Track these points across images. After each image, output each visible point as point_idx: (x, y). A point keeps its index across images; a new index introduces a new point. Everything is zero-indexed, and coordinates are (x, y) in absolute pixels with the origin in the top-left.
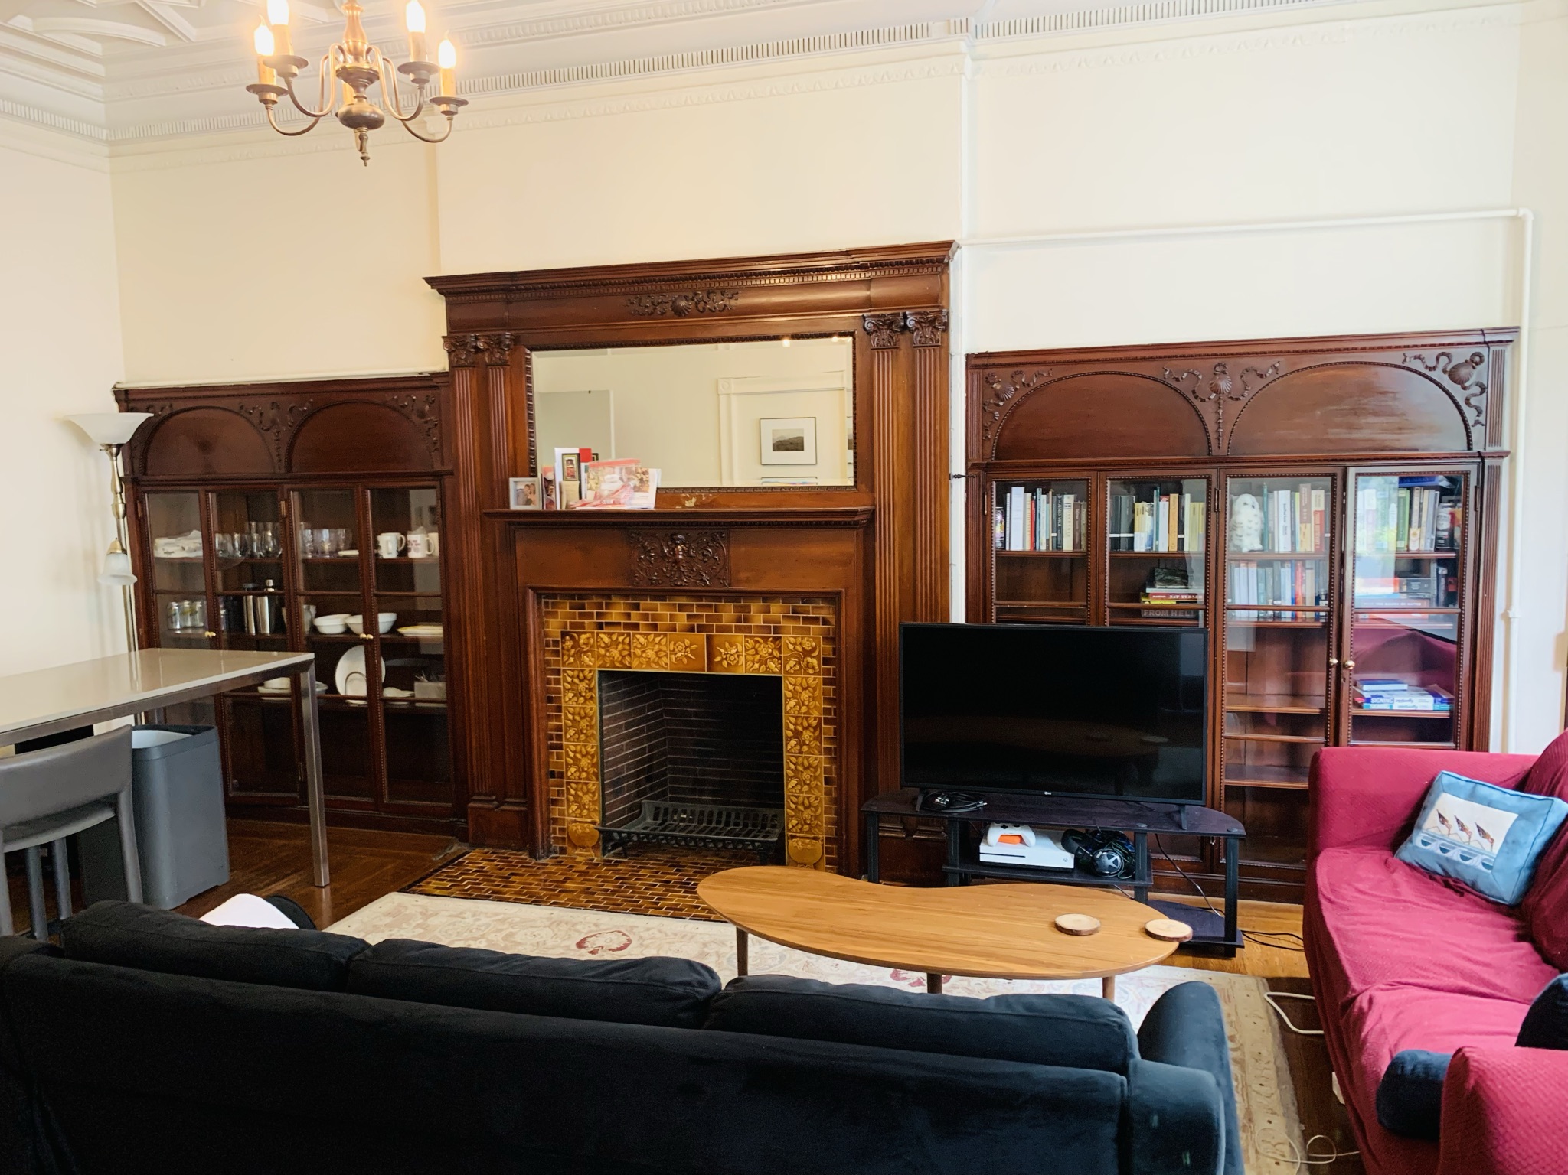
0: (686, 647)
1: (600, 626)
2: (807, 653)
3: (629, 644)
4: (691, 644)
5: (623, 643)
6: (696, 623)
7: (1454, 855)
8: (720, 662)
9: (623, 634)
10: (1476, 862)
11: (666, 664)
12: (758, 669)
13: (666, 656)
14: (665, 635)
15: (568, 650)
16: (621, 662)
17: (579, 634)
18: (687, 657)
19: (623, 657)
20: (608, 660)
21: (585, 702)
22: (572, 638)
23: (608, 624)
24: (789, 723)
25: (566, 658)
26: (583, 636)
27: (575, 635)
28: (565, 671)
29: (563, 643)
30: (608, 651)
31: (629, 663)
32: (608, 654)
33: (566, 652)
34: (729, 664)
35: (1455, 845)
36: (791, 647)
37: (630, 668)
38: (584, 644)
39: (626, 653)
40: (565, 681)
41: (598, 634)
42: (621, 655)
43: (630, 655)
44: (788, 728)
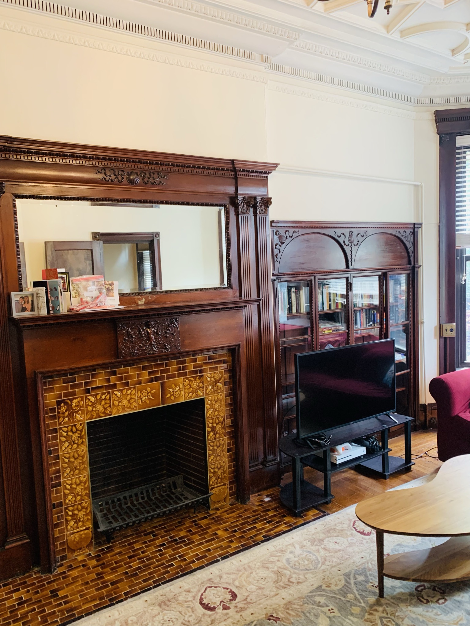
0: (148, 393)
1: (88, 391)
2: (217, 381)
3: (110, 399)
4: (151, 390)
5: (105, 399)
6: (154, 376)
8: (170, 397)
9: (105, 393)
11: (135, 406)
12: (191, 397)
13: (135, 401)
14: (134, 388)
15: (63, 413)
16: (104, 413)
17: (71, 400)
18: (149, 399)
19: (106, 409)
20: (95, 414)
21: (78, 447)
22: (66, 404)
23: (93, 389)
24: (209, 423)
25: (61, 419)
26: (75, 401)
27: (69, 401)
28: (61, 429)
29: (59, 409)
30: (94, 407)
31: (110, 412)
32: (94, 409)
33: (61, 415)
34: (175, 397)
36: (209, 379)
37: (111, 415)
38: (76, 406)
39: (108, 405)
40: (61, 436)
41: (86, 397)
42: (104, 407)
43: (110, 406)
44: (208, 427)
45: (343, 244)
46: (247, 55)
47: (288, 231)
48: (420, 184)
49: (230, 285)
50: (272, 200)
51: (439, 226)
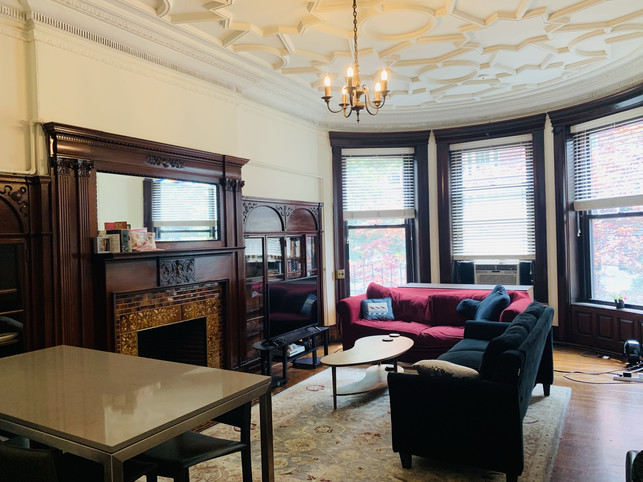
0: (174, 312)
1: (138, 309)
2: (213, 305)
3: (151, 315)
4: (175, 310)
5: (149, 315)
6: (177, 301)
7: (380, 314)
8: (186, 316)
9: (148, 311)
10: (385, 314)
11: (166, 321)
12: (199, 315)
13: (166, 318)
14: (165, 308)
15: (124, 324)
16: (148, 325)
17: (129, 315)
18: (174, 316)
19: (149, 322)
20: (142, 325)
21: (132, 349)
22: (126, 318)
23: (142, 308)
24: (208, 334)
25: (123, 329)
26: (131, 316)
27: (127, 316)
28: (122, 336)
29: (121, 321)
30: (143, 321)
31: (151, 324)
32: (142, 322)
33: (123, 326)
34: (189, 316)
35: (379, 312)
36: (209, 303)
37: (151, 327)
38: (131, 320)
39: (150, 320)
40: (123, 341)
41: (137, 313)
42: (148, 321)
43: (151, 321)
44: (208, 337)
45: (281, 214)
46: (229, 87)
47: (250, 203)
48: (322, 177)
49: (219, 238)
50: (245, 183)
51: (333, 206)
